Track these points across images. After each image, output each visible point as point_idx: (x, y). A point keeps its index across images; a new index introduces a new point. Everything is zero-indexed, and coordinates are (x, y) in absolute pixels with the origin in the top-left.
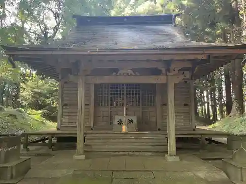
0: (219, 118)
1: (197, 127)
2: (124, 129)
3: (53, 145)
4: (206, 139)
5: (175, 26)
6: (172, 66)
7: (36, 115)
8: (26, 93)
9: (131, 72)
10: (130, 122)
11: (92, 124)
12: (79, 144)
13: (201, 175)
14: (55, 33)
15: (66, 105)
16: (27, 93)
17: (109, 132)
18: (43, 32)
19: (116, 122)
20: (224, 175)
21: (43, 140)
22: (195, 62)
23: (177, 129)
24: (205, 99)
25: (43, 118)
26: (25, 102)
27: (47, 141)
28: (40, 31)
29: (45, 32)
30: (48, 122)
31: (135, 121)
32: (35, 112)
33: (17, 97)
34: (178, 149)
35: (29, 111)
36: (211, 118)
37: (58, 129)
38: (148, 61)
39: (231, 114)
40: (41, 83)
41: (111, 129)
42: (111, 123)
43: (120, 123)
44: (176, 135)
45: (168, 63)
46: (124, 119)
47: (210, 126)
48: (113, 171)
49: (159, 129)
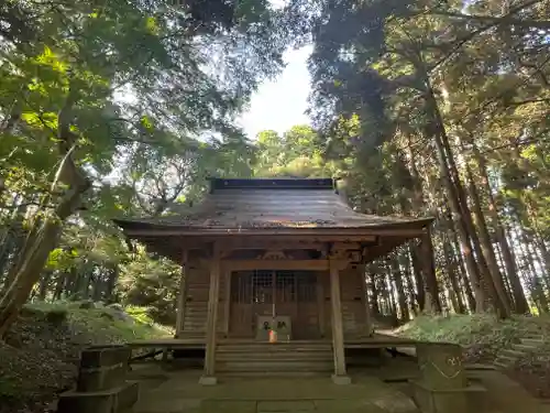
0: (411, 318)
1: (376, 332)
2: (272, 336)
3: (169, 362)
4: (389, 350)
5: (337, 193)
6: (334, 248)
7: (139, 314)
8: (126, 280)
9: (281, 254)
10: (280, 325)
11: (226, 330)
12: (209, 360)
13: (380, 403)
14: (177, 194)
15: (190, 300)
16: (128, 280)
17: (251, 341)
18: (160, 194)
19: (261, 326)
20: (412, 402)
21: (152, 355)
22: (363, 245)
23: (346, 335)
24: (389, 288)
25: (149, 319)
26: (124, 294)
27: (159, 357)
28: (157, 192)
29: (163, 193)
30: (156, 325)
31: (288, 323)
32: (137, 309)
33: (111, 285)
34: (348, 366)
35: (129, 309)
36: (399, 317)
37: (176, 337)
38: (301, 242)
39: (425, 311)
40: (151, 264)
41: (254, 337)
42: (254, 327)
43: (267, 327)
44: (345, 343)
45: (329, 245)
46: (273, 322)
47: (398, 330)
48: (258, 401)
49: (323, 337)
